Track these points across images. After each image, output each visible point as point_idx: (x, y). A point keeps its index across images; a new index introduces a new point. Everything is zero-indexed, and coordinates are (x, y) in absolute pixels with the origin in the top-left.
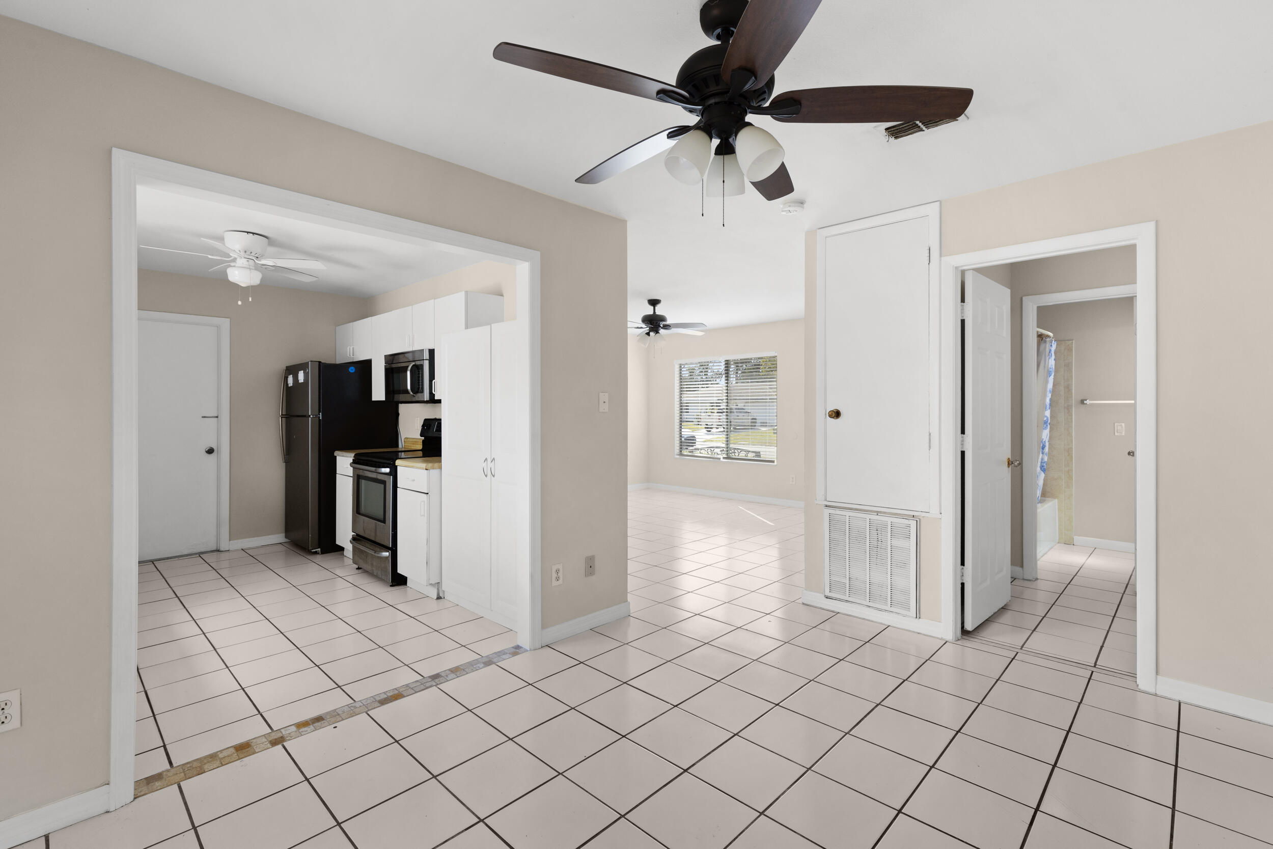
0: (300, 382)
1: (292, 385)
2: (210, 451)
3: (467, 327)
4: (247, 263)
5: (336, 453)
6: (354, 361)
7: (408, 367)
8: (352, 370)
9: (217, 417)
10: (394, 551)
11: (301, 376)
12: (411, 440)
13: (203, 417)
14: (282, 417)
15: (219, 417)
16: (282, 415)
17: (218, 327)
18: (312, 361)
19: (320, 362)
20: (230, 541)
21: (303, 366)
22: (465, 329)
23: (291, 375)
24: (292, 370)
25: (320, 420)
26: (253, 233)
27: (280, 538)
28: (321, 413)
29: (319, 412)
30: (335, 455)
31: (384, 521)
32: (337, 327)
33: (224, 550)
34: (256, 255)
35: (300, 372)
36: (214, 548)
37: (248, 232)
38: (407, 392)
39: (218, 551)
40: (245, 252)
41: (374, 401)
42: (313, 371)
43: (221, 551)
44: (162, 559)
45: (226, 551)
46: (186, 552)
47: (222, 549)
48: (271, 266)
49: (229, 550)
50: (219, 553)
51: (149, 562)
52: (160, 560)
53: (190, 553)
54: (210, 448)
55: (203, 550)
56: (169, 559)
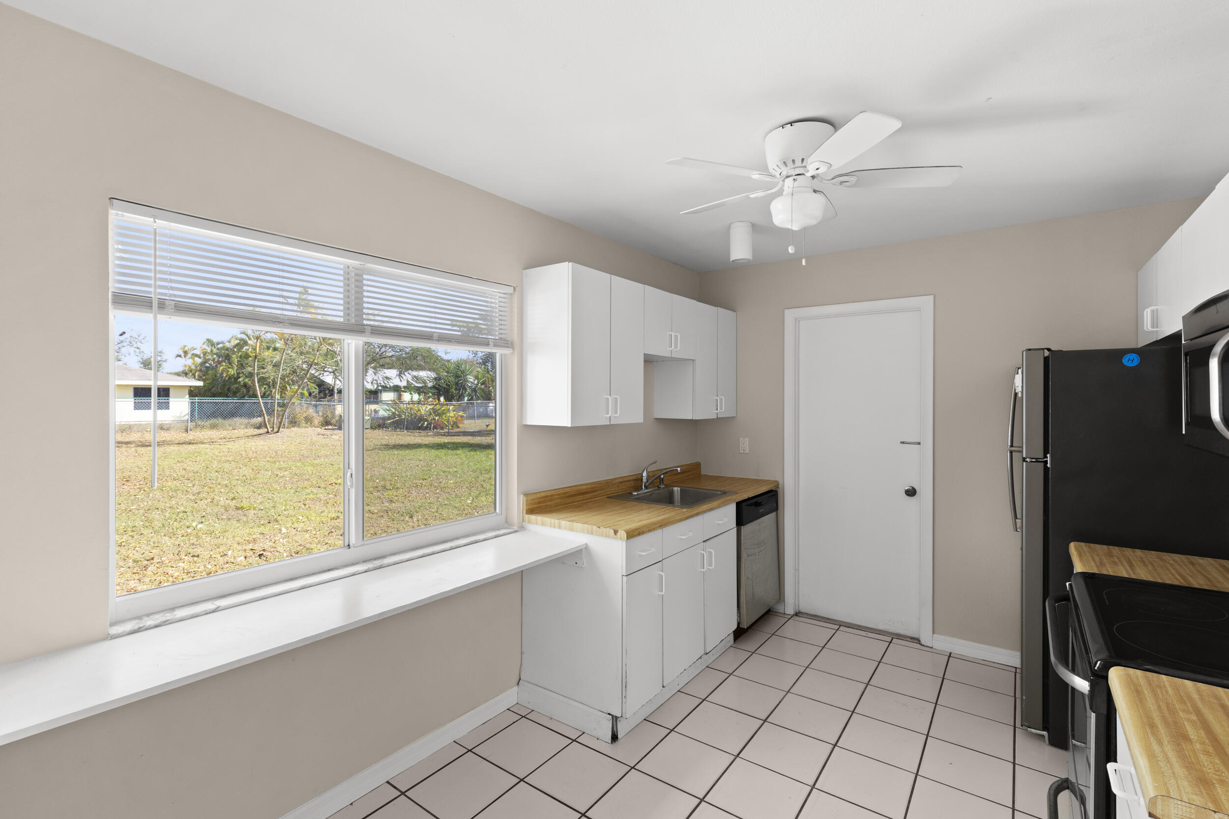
2: (911, 493)
9: (919, 443)
13: (901, 443)
14: (1010, 452)
15: (921, 444)
16: (1011, 447)
17: (919, 311)
18: (1029, 350)
19: (1047, 350)
20: (933, 634)
25: (1047, 468)
27: (1014, 658)
28: (1048, 456)
29: (1046, 452)
32: (1139, 273)
33: (925, 644)
36: (916, 636)
39: (918, 641)
42: (1029, 368)
43: (921, 645)
44: (851, 626)
45: (928, 647)
46: (881, 627)
47: (923, 642)
48: (846, 175)
49: (932, 648)
50: (918, 646)
51: (838, 624)
52: (848, 627)
53: (886, 630)
54: (911, 488)
55: (902, 632)
56: (858, 629)
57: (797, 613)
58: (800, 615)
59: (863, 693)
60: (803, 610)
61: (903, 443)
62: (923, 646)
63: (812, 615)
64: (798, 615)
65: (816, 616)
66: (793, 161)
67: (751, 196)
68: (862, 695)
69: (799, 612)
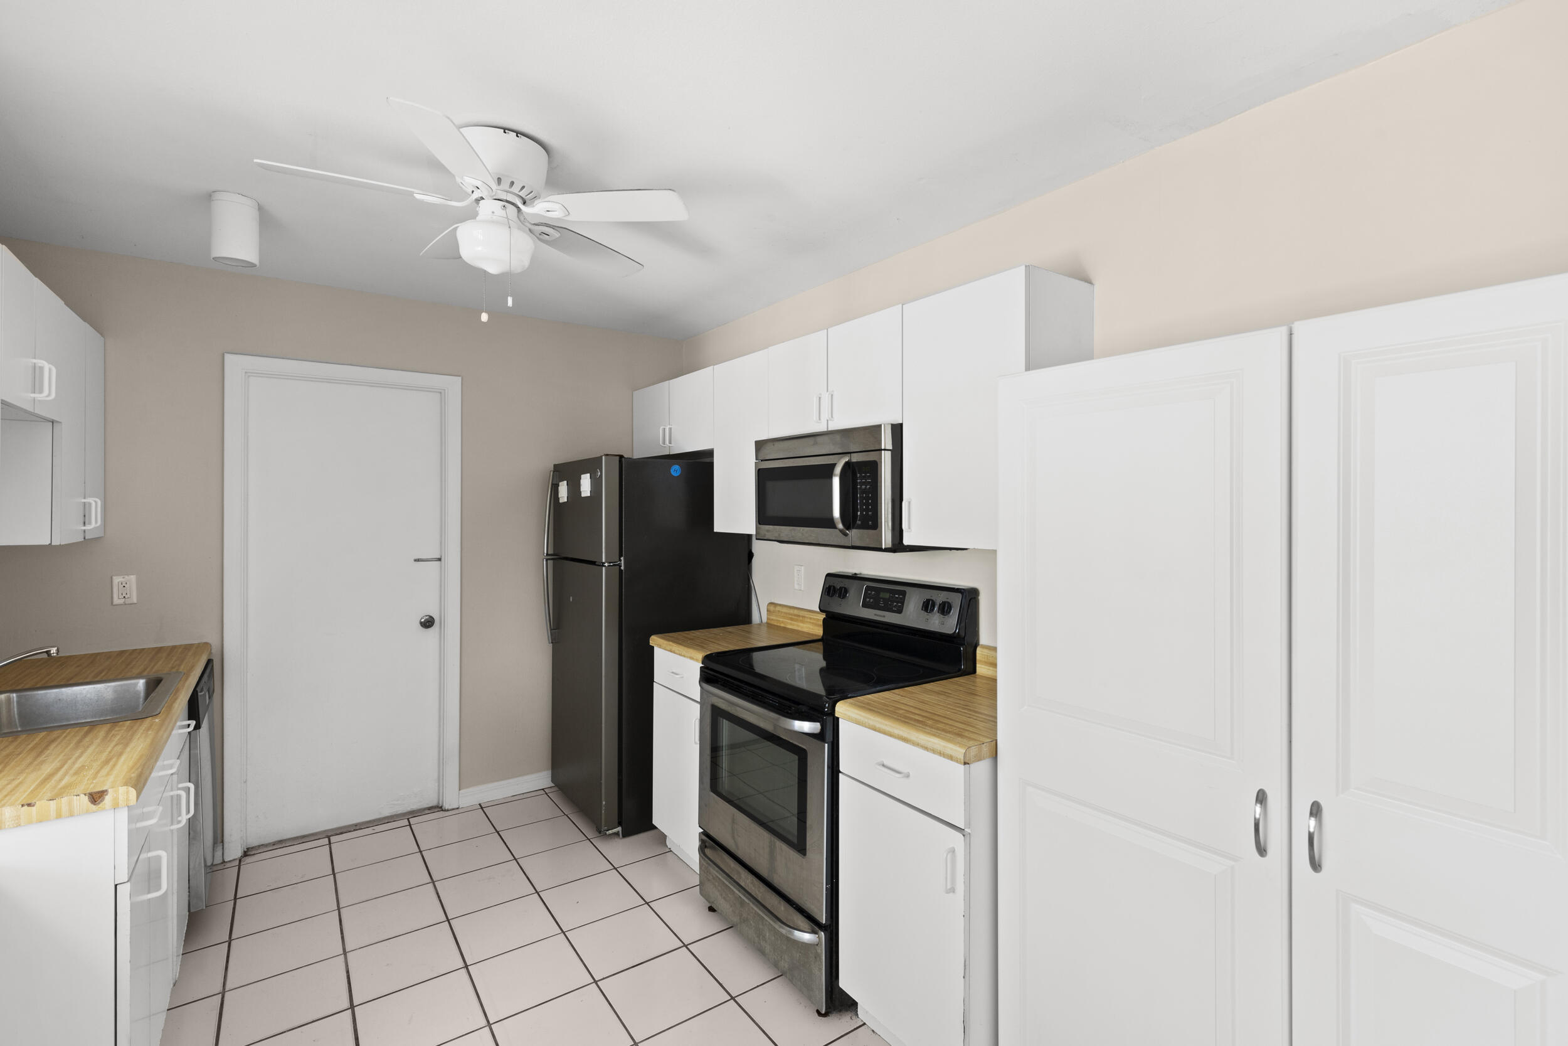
0: (583, 495)
1: (566, 500)
2: (428, 623)
3: (1028, 368)
4: (503, 213)
5: (654, 640)
6: (672, 453)
7: (833, 466)
8: (676, 470)
9: (440, 560)
10: (831, 930)
11: (586, 485)
12: (785, 610)
13: (415, 560)
14: (547, 560)
15: (443, 559)
16: (547, 554)
17: (441, 393)
18: (607, 455)
19: (621, 457)
20: (460, 790)
21: (591, 465)
22: (1026, 370)
23: (565, 482)
24: (567, 471)
25: (621, 571)
26: (518, 133)
27: (542, 779)
28: (622, 558)
29: (621, 555)
30: (651, 643)
31: (801, 847)
32: (635, 393)
33: (450, 808)
34: (523, 194)
35: (582, 476)
36: (434, 803)
37: (505, 130)
38: (829, 523)
39: (439, 808)
40: (499, 180)
41: (717, 532)
42: (608, 473)
43: (445, 810)
44: (345, 830)
45: (453, 809)
46: (387, 812)
47: (446, 806)
48: (553, 227)
49: (458, 808)
50: (441, 814)
51: (324, 836)
52: (342, 833)
53: (394, 813)
54: (427, 617)
55: (415, 807)
56: (357, 830)
57: (245, 852)
58: (253, 853)
59: (438, 894)
60: (253, 842)
61: (417, 560)
62: (448, 810)
63: (274, 844)
64: (249, 853)
65: (281, 842)
66: (512, 183)
67: (418, 196)
68: (439, 897)
69: (248, 849)
